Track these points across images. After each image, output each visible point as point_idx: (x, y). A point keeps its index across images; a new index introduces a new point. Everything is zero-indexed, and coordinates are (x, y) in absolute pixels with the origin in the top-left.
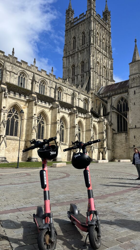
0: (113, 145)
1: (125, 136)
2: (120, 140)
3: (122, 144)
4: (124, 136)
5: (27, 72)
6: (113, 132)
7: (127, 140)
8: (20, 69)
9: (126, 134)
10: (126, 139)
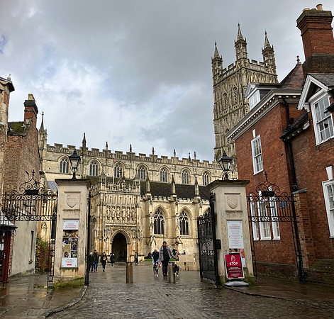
5: (168, 166)
8: (161, 165)
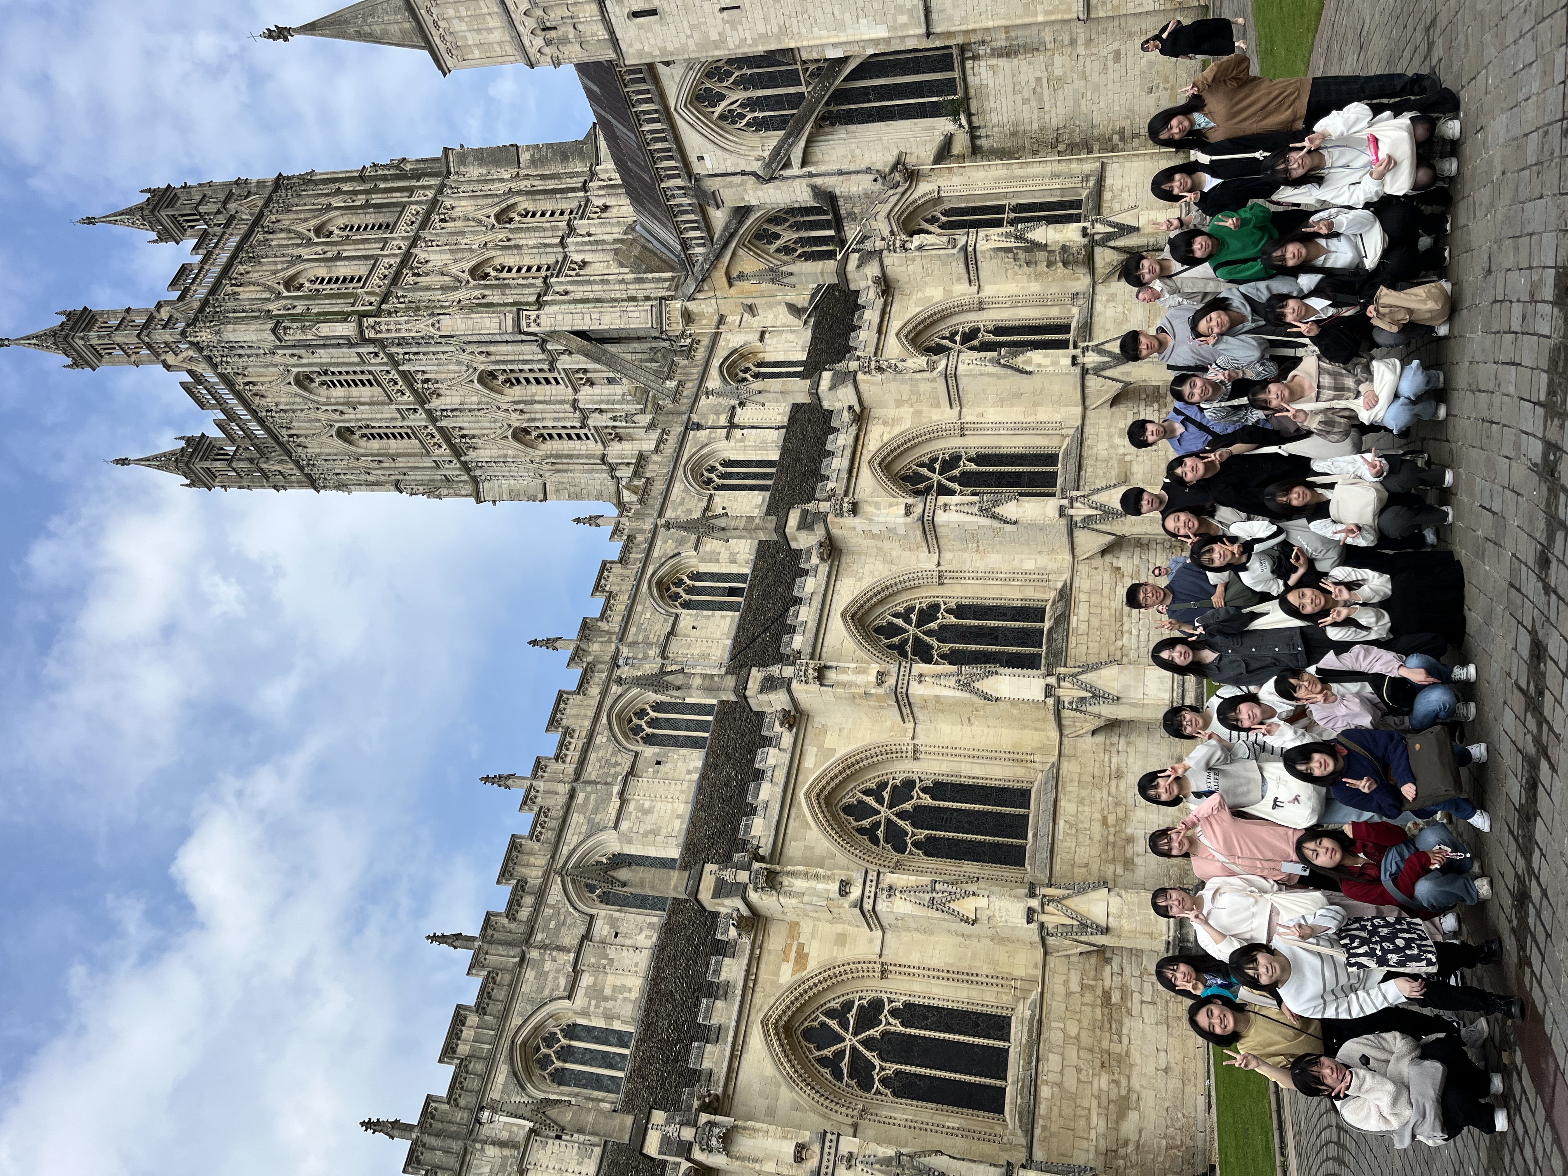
0: (1061, 147)
1: (993, 61)
2: (1019, 97)
3: (1057, 83)
4: (991, 73)
5: (571, 837)
6: (962, 157)
7: (1021, 42)
9: (975, 58)
10: (1017, 53)
